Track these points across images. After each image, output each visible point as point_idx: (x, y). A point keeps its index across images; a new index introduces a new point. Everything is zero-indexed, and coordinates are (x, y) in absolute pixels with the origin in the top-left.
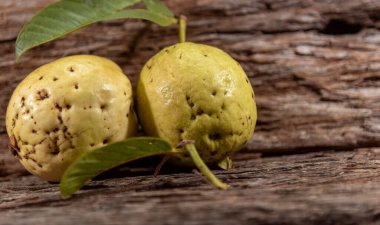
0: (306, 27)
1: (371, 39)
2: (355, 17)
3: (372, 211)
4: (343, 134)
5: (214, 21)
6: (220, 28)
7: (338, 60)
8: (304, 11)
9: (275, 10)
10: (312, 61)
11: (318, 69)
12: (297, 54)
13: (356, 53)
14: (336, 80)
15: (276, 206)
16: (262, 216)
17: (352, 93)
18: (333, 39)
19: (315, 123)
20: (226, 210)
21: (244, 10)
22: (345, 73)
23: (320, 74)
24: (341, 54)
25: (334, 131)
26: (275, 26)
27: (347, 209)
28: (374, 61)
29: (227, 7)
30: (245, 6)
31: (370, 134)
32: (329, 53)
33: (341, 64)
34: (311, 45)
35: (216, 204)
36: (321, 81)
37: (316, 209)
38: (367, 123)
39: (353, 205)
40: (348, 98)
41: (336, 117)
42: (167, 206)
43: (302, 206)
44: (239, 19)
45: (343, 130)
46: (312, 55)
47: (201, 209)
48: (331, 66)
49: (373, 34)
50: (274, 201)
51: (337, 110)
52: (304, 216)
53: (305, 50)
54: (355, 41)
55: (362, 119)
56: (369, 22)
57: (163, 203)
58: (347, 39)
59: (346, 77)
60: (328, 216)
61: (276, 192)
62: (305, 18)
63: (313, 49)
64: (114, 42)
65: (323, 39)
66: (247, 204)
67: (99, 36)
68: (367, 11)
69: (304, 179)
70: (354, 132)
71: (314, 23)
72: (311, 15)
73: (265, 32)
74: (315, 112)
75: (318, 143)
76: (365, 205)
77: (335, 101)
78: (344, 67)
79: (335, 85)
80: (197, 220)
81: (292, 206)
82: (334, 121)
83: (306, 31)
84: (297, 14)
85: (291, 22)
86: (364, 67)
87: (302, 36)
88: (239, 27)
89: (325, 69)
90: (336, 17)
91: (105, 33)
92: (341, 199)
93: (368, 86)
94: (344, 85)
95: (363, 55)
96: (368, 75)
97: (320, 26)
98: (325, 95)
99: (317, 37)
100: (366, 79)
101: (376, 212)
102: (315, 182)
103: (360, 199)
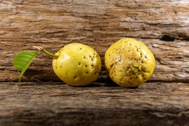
0: (156, 37)
1: (178, 43)
2: (173, 35)
3: (186, 108)
4: (167, 77)
5: (125, 32)
6: (126, 35)
7: (167, 50)
8: (156, 31)
9: (146, 30)
10: (158, 50)
11: (160, 53)
12: (153, 47)
13: (173, 48)
14: (166, 57)
15: (153, 103)
16: (149, 106)
17: (171, 62)
18: (165, 42)
19: (158, 72)
20: (136, 103)
21: (136, 30)
22: (169, 55)
23: (160, 55)
24: (168, 48)
25: (164, 75)
26: (146, 36)
27: (177, 106)
28: (179, 52)
29: (130, 28)
30: (136, 28)
31: (177, 77)
32: (164, 47)
33: (168, 52)
34: (158, 44)
35: (132, 101)
36: (161, 57)
37: (167, 106)
38: (176, 73)
39: (179, 105)
40: (169, 64)
41: (165, 70)
42: (115, 100)
43: (162, 104)
44: (134, 32)
45: (167, 75)
46: (158, 48)
47: (127, 102)
48: (164, 52)
49: (179, 42)
50: (151, 101)
51: (166, 68)
52: (163, 107)
53: (156, 45)
54: (173, 44)
55: (174, 72)
56: (178, 37)
57: (113, 99)
58: (170, 43)
59: (169, 57)
60: (171, 108)
61: (151, 98)
62: (156, 34)
63: (158, 45)
64: (89, 37)
65: (162, 42)
66: (143, 102)
67: (84, 34)
68: (177, 33)
69: (159, 93)
70: (171, 76)
71: (159, 36)
72: (158, 33)
73: (142, 38)
74: (158, 68)
75: (159, 79)
76: (183, 105)
77: (165, 65)
78: (169, 53)
79: (166, 59)
80: (126, 106)
81: (159, 104)
82: (164, 72)
83: (156, 38)
84: (153, 32)
85: (151, 35)
86: (176, 53)
87: (155, 40)
88: (133, 36)
89: (162, 53)
90: (166, 34)
91: (86, 33)
92: (175, 102)
93: (177, 60)
94: (168, 59)
95: (175, 49)
96: (177, 56)
97: (160, 37)
98: (162, 62)
99: (160, 41)
100: (176, 58)
101: (188, 108)
102: (163, 94)
103: (182, 103)
